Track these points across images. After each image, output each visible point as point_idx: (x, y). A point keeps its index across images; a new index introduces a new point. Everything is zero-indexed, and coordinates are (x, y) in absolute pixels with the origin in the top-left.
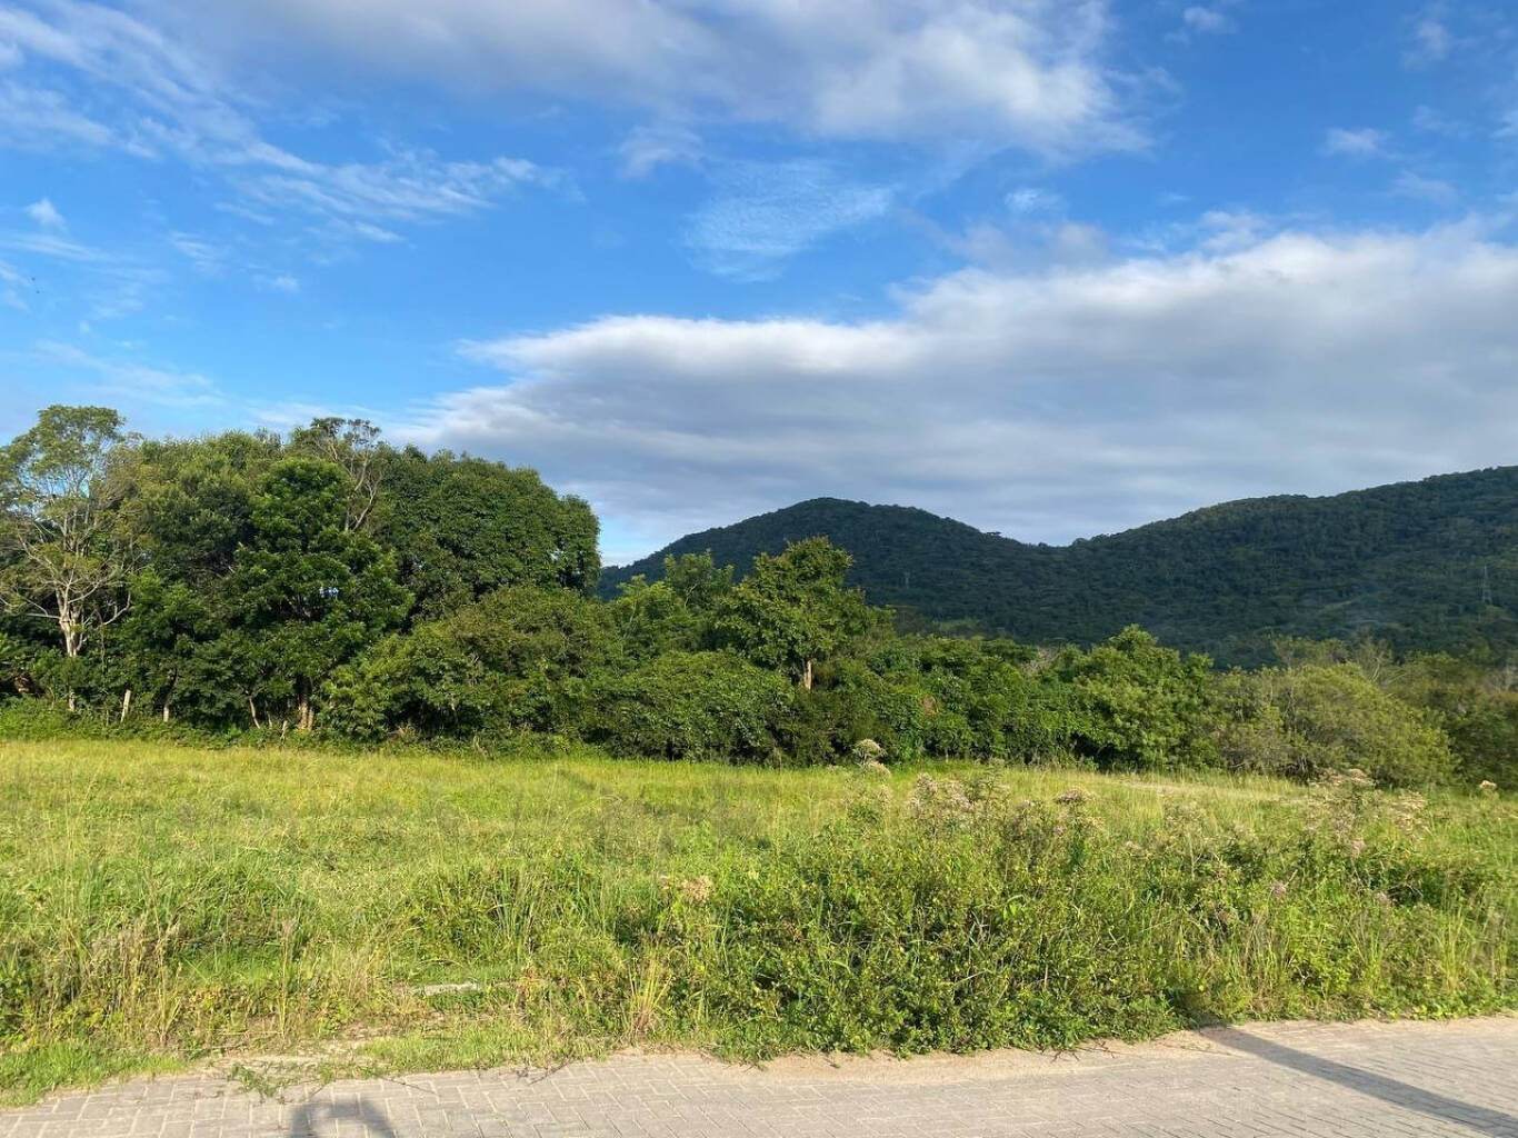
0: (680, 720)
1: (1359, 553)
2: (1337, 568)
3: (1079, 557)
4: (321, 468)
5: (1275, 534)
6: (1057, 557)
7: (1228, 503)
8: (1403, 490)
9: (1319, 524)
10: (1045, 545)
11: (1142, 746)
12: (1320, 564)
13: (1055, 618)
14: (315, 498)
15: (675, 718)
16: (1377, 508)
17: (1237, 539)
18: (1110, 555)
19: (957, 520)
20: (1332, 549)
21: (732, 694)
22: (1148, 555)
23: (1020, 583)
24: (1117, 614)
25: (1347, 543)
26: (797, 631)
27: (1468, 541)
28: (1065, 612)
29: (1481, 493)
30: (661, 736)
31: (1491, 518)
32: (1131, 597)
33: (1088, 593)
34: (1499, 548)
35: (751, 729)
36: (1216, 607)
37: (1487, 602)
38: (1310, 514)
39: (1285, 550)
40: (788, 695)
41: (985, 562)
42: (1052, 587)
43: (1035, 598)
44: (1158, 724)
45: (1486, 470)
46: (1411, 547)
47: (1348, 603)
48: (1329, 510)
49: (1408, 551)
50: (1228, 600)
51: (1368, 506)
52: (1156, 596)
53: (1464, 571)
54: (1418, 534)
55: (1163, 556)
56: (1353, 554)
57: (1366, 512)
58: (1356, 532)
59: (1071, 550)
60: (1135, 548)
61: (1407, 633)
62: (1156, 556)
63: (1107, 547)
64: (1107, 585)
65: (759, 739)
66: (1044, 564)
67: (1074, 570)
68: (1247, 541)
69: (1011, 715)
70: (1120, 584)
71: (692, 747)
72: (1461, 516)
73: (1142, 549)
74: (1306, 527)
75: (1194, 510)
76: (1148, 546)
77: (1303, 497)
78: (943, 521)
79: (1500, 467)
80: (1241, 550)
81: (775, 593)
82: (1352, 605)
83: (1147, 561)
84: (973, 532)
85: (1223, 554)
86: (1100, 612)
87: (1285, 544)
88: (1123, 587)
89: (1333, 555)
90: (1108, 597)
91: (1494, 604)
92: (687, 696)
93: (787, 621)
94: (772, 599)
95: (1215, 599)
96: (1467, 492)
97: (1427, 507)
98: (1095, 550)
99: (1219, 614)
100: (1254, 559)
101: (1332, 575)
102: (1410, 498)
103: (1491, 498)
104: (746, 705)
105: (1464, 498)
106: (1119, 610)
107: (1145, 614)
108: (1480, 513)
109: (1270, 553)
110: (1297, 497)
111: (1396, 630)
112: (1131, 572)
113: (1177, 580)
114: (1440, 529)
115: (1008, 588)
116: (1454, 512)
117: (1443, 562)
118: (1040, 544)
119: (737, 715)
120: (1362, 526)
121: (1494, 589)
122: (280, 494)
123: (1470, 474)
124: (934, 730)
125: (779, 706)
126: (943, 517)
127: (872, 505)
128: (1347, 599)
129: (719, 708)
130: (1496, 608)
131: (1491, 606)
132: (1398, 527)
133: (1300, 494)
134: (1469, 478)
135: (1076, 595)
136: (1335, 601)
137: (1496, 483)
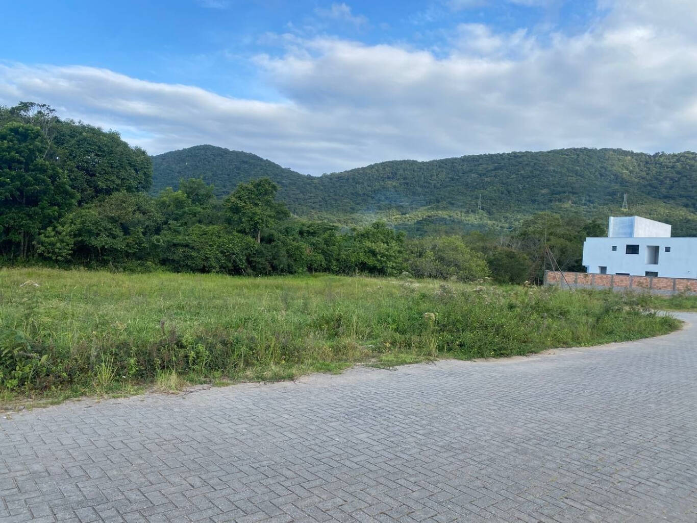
0: (209, 256)
1: (435, 186)
2: (426, 192)
3: (324, 182)
4: (33, 130)
5: (404, 176)
6: (315, 181)
7: (386, 162)
8: (453, 161)
9: (421, 173)
10: (310, 175)
11: (387, 267)
12: (420, 190)
13: (313, 208)
14: (30, 144)
15: (206, 255)
16: (443, 167)
17: (389, 178)
18: (337, 181)
19: (271, 160)
20: (425, 184)
21: (231, 245)
22: (353, 183)
23: (299, 192)
24: (339, 208)
25: (431, 182)
26: (259, 219)
27: (475, 183)
28: (318, 206)
29: (481, 164)
30: (200, 263)
31: (484, 174)
32: (345, 201)
33: (327, 198)
34: (486, 187)
35: (240, 260)
36: (379, 206)
37: (479, 208)
38: (418, 168)
39: (407, 184)
40: (255, 246)
41: (283, 181)
42: (312, 195)
43: (305, 199)
44: (393, 258)
45: (484, 155)
46: (454, 185)
47: (430, 207)
48: (425, 167)
49: (453, 186)
50: (383, 203)
51: (440, 167)
52: (355, 201)
53: (472, 196)
54: (457, 179)
55: (359, 183)
56: (433, 187)
57: (439, 170)
58: (435, 177)
59: (321, 178)
60: (348, 179)
61: (450, 220)
62: (356, 183)
63: (336, 178)
64: (335, 195)
65: (243, 265)
66: (309, 184)
67: (322, 187)
68: (393, 179)
69: (339, 254)
70: (341, 194)
71: (214, 268)
72: (474, 173)
73: (351, 180)
74: (416, 174)
75: (373, 164)
76: (354, 179)
77: (416, 161)
78: (264, 161)
79: (489, 154)
80: (390, 182)
81: (247, 202)
82: (431, 208)
83: (352, 185)
84: (278, 167)
85: (383, 184)
86: (332, 207)
87: (407, 181)
88: (342, 196)
89: (425, 187)
90: (336, 200)
91: (482, 210)
92: (210, 246)
93: (254, 214)
94: (246, 204)
95: (379, 203)
96: (476, 163)
97: (461, 169)
98: (331, 179)
99: (380, 209)
100: (395, 187)
101: (425, 195)
102: (456, 165)
103: (484, 166)
104: (237, 250)
105: (475, 166)
106: (340, 206)
107: (351, 208)
108: (480, 172)
109: (401, 185)
110: (413, 161)
111: (446, 219)
112: (345, 189)
113: (364, 194)
114: (465, 178)
115: (294, 194)
116: (471, 171)
117: (465, 192)
118: (308, 175)
119: (234, 254)
120: (437, 176)
121: (482, 203)
122: (12, 141)
123: (478, 156)
124: (311, 260)
125: (251, 250)
126: (265, 159)
127: (231, 150)
128: (430, 205)
129: (225, 251)
130: (482, 211)
131: (481, 210)
132: (450, 176)
133: (415, 160)
134: (478, 158)
135: (323, 199)
136: (425, 206)
137: (487, 160)
